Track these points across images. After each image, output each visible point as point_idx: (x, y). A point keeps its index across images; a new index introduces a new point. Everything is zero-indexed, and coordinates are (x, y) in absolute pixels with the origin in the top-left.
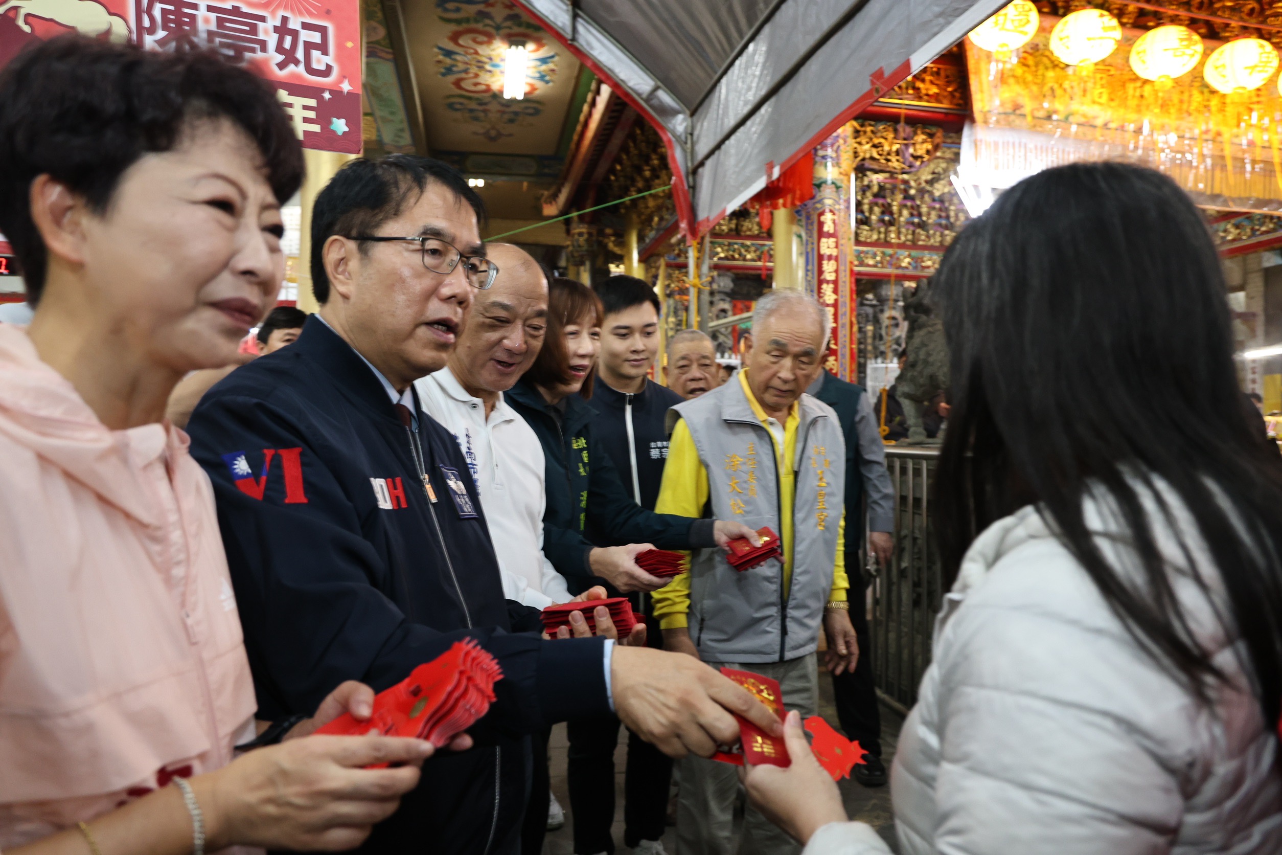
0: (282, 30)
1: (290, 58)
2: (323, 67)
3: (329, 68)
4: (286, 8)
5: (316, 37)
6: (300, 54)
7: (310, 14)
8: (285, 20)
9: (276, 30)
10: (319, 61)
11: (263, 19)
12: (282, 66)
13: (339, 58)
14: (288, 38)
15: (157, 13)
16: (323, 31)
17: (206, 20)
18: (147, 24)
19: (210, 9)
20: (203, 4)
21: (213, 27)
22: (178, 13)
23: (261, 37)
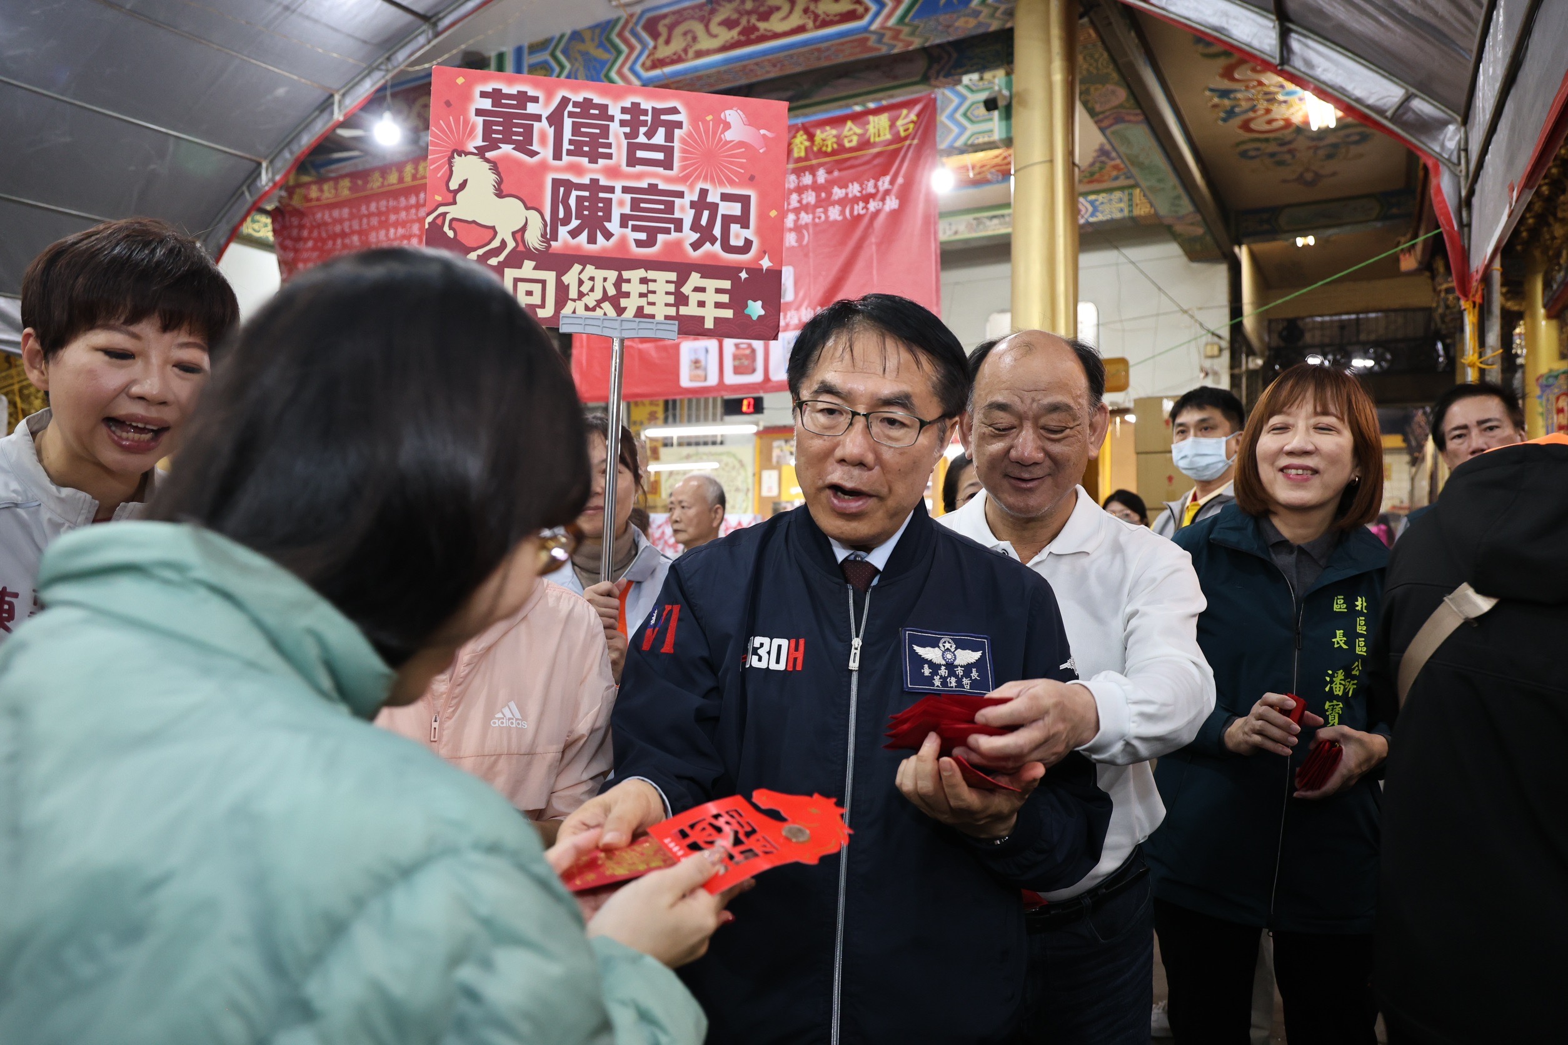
0: (700, 204)
1: (705, 235)
2: (741, 243)
3: (748, 243)
4: (705, 179)
5: (735, 209)
6: (717, 231)
7: (732, 183)
8: (704, 193)
9: (693, 205)
10: (737, 236)
11: (680, 195)
12: (696, 246)
13: (759, 232)
14: (706, 214)
15: (572, 202)
16: (745, 201)
17: (621, 203)
18: (561, 215)
19: (626, 190)
20: (618, 186)
21: (627, 210)
22: (593, 199)
23: (677, 215)
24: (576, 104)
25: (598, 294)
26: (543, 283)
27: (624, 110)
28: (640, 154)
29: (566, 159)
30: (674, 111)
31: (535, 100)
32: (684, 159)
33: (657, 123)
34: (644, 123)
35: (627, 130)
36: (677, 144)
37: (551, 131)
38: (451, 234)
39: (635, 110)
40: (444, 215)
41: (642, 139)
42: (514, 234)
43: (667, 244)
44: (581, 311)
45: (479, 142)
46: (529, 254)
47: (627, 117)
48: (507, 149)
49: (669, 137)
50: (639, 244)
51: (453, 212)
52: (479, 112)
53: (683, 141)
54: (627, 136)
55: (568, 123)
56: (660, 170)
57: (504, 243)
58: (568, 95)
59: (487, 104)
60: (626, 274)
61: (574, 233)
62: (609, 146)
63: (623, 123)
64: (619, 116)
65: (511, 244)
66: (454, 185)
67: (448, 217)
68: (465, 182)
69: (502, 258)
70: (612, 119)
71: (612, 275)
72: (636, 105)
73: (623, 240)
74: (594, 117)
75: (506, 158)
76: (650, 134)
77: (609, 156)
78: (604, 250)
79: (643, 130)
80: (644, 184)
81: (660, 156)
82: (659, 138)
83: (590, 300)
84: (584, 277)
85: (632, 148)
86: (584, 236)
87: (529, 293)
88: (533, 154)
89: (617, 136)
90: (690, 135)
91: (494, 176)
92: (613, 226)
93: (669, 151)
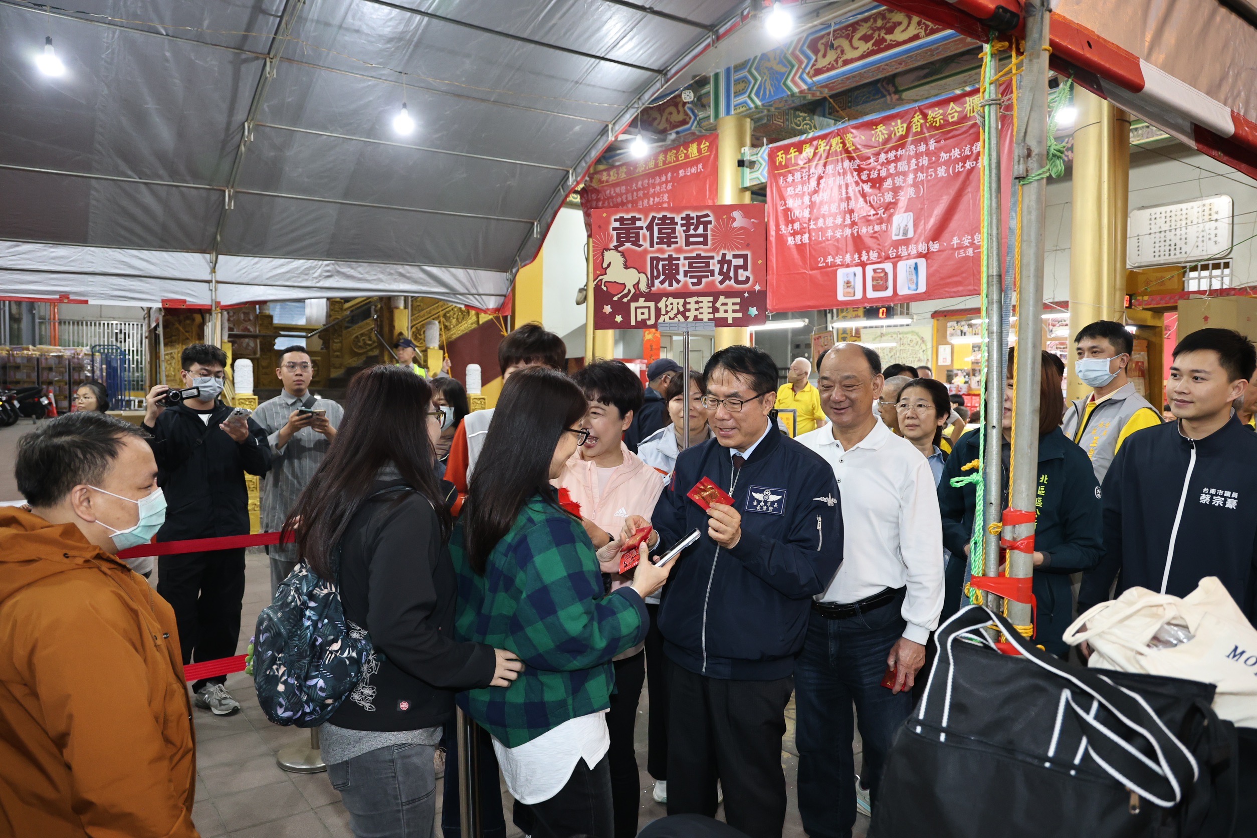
0: (723, 261)
1: (726, 277)
2: (744, 279)
3: (748, 278)
4: (724, 249)
5: (740, 262)
6: (732, 274)
7: (738, 249)
8: (724, 255)
9: (719, 262)
10: (742, 275)
11: (712, 258)
12: (721, 282)
13: (753, 272)
14: (726, 266)
15: (660, 267)
16: (745, 257)
17: (683, 265)
18: (655, 274)
19: (685, 258)
20: (682, 257)
21: (687, 268)
22: (670, 264)
23: (711, 268)
24: (659, 219)
25: (675, 311)
26: (649, 308)
27: (682, 219)
28: (692, 240)
29: (656, 246)
30: (707, 215)
31: (640, 219)
32: (713, 240)
33: (699, 223)
34: (693, 224)
35: (685, 228)
36: (709, 232)
37: (648, 234)
38: (605, 289)
39: (688, 218)
40: (601, 280)
41: (692, 232)
42: (634, 286)
43: (707, 283)
44: (667, 320)
45: (615, 243)
46: (641, 295)
47: (684, 222)
48: (628, 245)
49: (705, 229)
50: (694, 284)
51: (605, 278)
52: (614, 229)
53: (712, 230)
54: (684, 231)
55: (656, 229)
56: (702, 246)
57: (629, 291)
58: (655, 215)
59: (617, 225)
60: (688, 300)
61: (662, 283)
62: (676, 237)
63: (682, 225)
64: (680, 222)
65: (633, 291)
66: (605, 265)
67: (603, 281)
68: (610, 263)
69: (629, 298)
70: (676, 224)
71: (681, 301)
72: (688, 215)
73: (686, 284)
74: (668, 224)
75: (628, 249)
76: (696, 229)
77: (676, 243)
78: (677, 289)
79: (692, 227)
80: (694, 255)
81: (701, 239)
82: (700, 230)
83: (672, 314)
84: (668, 303)
85: (687, 237)
86: (667, 283)
87: (643, 314)
88: (640, 246)
89: (680, 232)
90: (715, 227)
91: (623, 259)
92: (681, 277)
93: (705, 236)
